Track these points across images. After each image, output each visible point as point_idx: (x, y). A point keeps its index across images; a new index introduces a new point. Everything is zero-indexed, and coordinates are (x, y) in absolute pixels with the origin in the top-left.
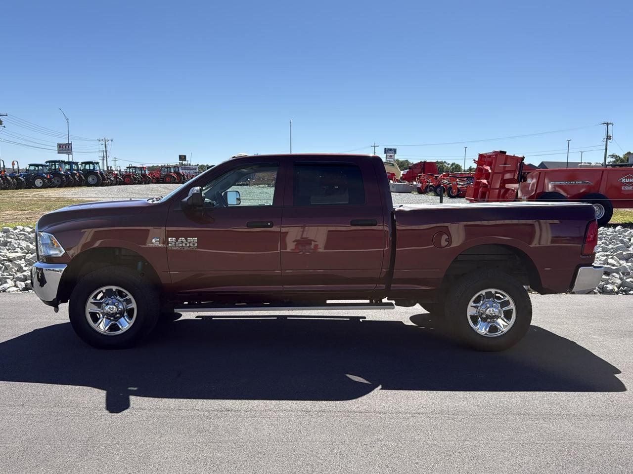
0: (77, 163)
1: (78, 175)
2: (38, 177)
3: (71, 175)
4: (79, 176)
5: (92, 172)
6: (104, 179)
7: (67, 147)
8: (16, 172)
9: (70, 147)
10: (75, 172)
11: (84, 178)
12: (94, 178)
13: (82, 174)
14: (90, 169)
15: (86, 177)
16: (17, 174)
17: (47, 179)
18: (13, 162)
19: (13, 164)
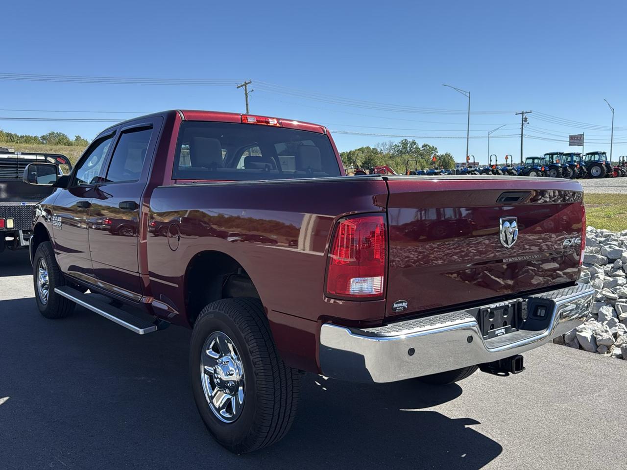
0: (579, 154)
1: (578, 166)
2: (532, 170)
3: (569, 167)
4: (581, 167)
5: (597, 164)
6: (609, 169)
7: (579, 138)
8: (509, 166)
9: (582, 138)
10: (576, 164)
11: (585, 170)
12: (598, 170)
13: (584, 166)
14: (594, 160)
15: (589, 169)
16: (509, 168)
17: (540, 171)
18: (507, 156)
19: (507, 158)
